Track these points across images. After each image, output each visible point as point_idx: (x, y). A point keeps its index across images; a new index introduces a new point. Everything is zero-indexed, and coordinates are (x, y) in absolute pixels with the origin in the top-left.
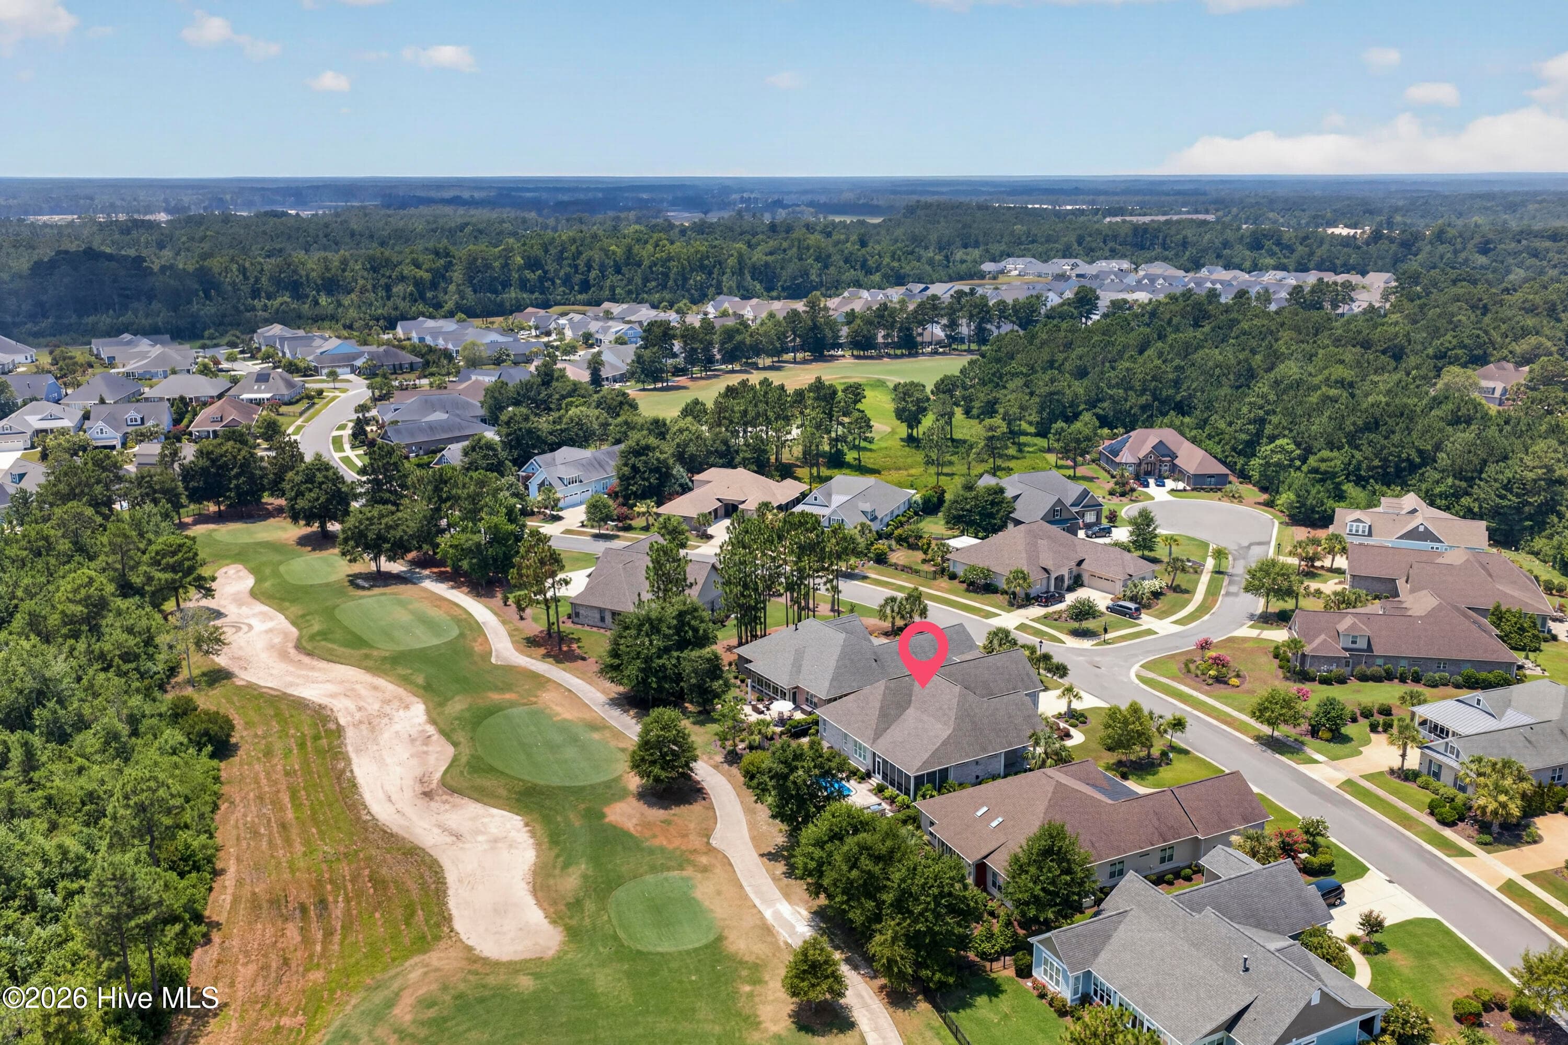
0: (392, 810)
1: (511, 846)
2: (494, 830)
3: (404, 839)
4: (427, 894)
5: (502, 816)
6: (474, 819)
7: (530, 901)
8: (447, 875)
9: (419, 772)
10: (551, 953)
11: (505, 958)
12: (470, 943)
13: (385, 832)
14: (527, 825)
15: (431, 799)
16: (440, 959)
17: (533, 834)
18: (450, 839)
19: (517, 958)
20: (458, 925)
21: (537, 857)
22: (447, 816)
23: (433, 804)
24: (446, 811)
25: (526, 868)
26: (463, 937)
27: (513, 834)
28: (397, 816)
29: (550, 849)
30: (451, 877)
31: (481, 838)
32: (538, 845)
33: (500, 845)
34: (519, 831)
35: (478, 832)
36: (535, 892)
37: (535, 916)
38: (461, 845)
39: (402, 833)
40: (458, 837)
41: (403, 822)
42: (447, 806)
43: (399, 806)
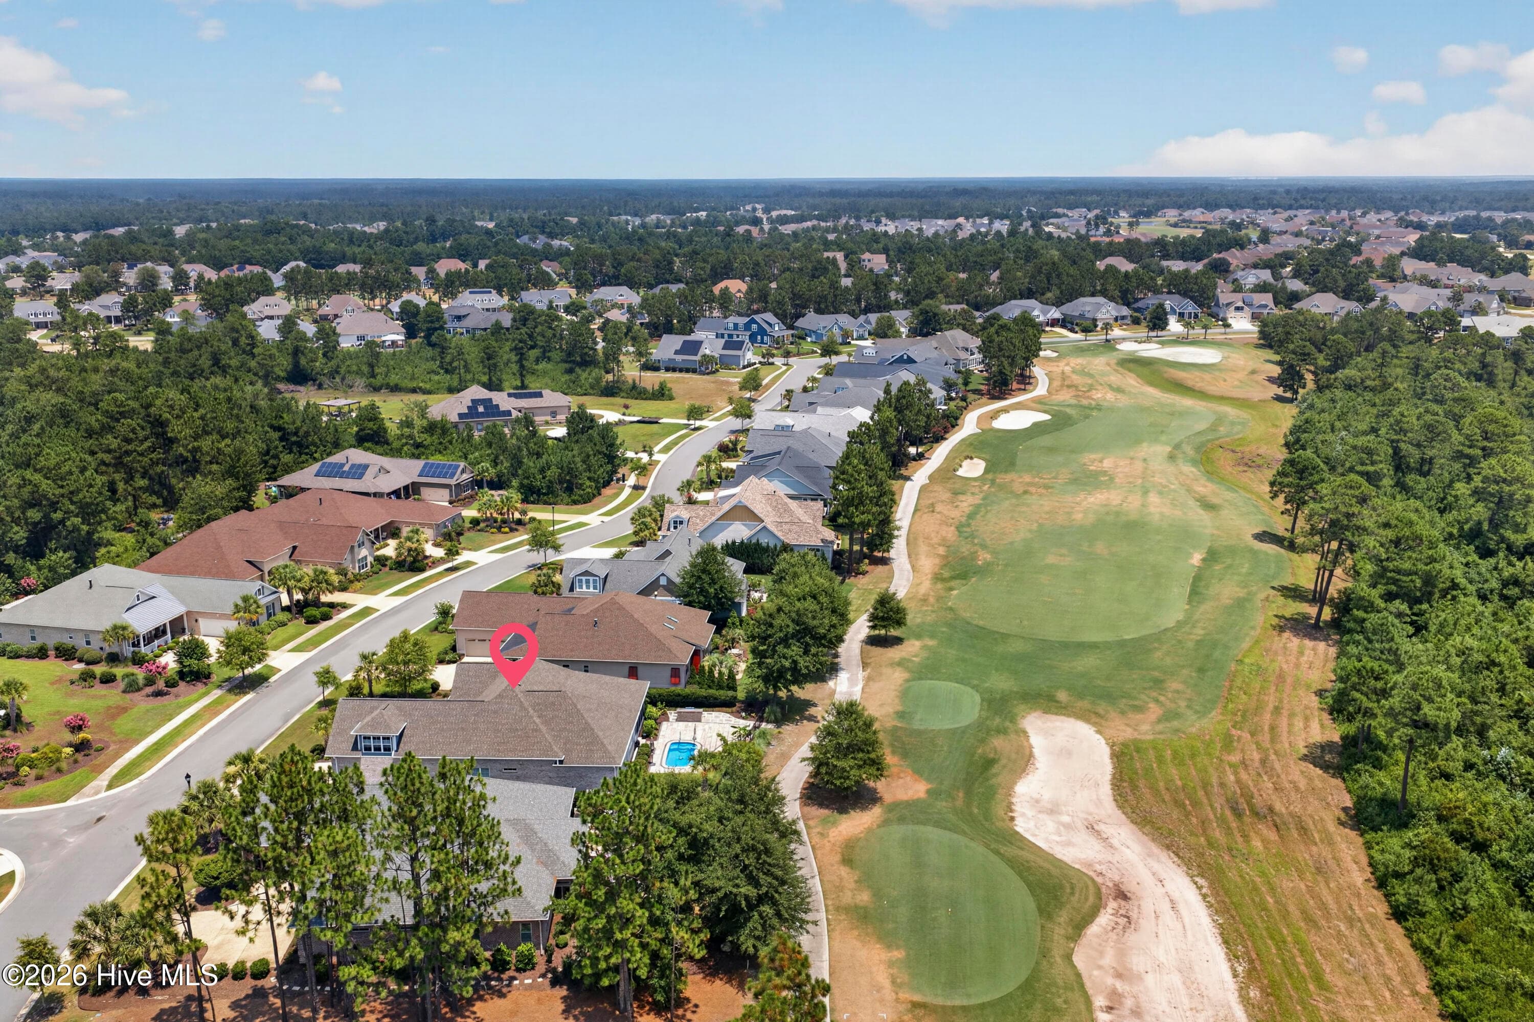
0: (1170, 886)
1: (1037, 801)
2: (1050, 825)
3: (1153, 840)
4: (1131, 780)
5: (1035, 835)
6: (1069, 844)
7: (1036, 751)
8: (1110, 792)
9: (1132, 938)
10: (1036, 714)
11: (1072, 721)
12: (1098, 736)
13: (1177, 855)
14: (1012, 819)
15: (1116, 885)
16: (1124, 731)
17: (1010, 808)
18: (1101, 827)
19: (1062, 718)
20: (1106, 751)
21: (1015, 783)
22: (1100, 857)
23: (1117, 878)
24: (1100, 863)
25: (1030, 777)
26: (1103, 741)
27: (1030, 813)
28: (1163, 875)
29: (999, 785)
30: (1106, 790)
31: (1066, 819)
32: (1009, 793)
33: (1049, 806)
34: (1023, 815)
35: (1068, 827)
36: (1031, 755)
37: (1037, 741)
38: (1090, 818)
39: (1155, 849)
40: (1091, 827)
41: (1156, 866)
42: (1098, 868)
43: (1160, 891)
